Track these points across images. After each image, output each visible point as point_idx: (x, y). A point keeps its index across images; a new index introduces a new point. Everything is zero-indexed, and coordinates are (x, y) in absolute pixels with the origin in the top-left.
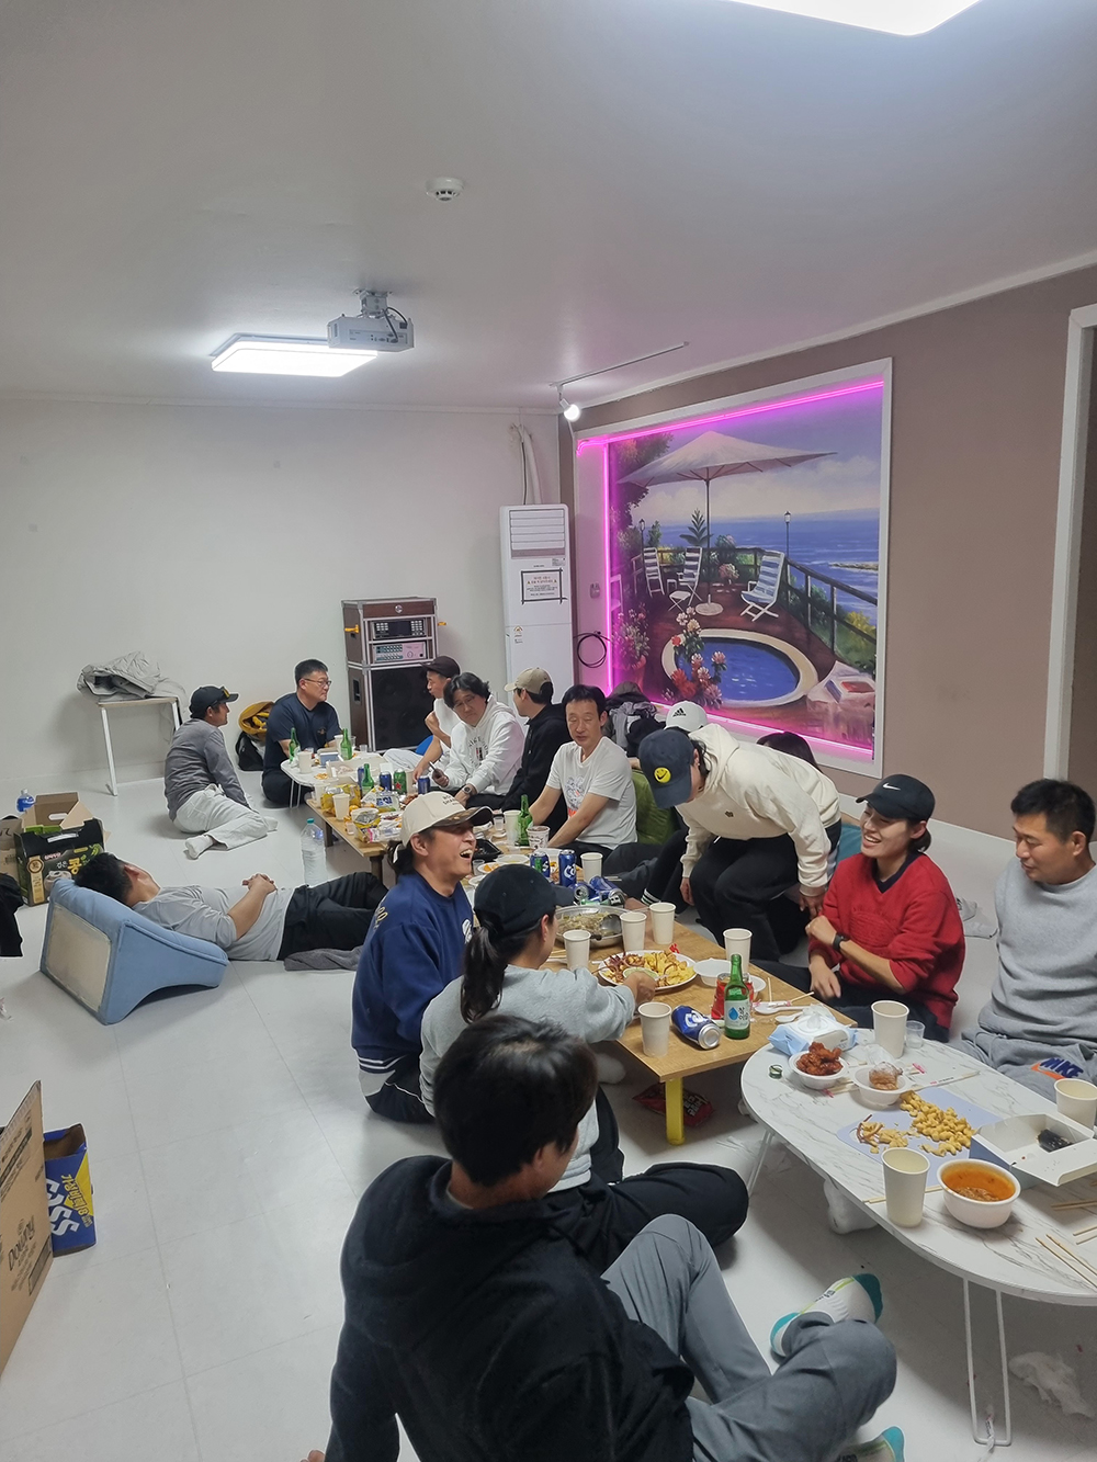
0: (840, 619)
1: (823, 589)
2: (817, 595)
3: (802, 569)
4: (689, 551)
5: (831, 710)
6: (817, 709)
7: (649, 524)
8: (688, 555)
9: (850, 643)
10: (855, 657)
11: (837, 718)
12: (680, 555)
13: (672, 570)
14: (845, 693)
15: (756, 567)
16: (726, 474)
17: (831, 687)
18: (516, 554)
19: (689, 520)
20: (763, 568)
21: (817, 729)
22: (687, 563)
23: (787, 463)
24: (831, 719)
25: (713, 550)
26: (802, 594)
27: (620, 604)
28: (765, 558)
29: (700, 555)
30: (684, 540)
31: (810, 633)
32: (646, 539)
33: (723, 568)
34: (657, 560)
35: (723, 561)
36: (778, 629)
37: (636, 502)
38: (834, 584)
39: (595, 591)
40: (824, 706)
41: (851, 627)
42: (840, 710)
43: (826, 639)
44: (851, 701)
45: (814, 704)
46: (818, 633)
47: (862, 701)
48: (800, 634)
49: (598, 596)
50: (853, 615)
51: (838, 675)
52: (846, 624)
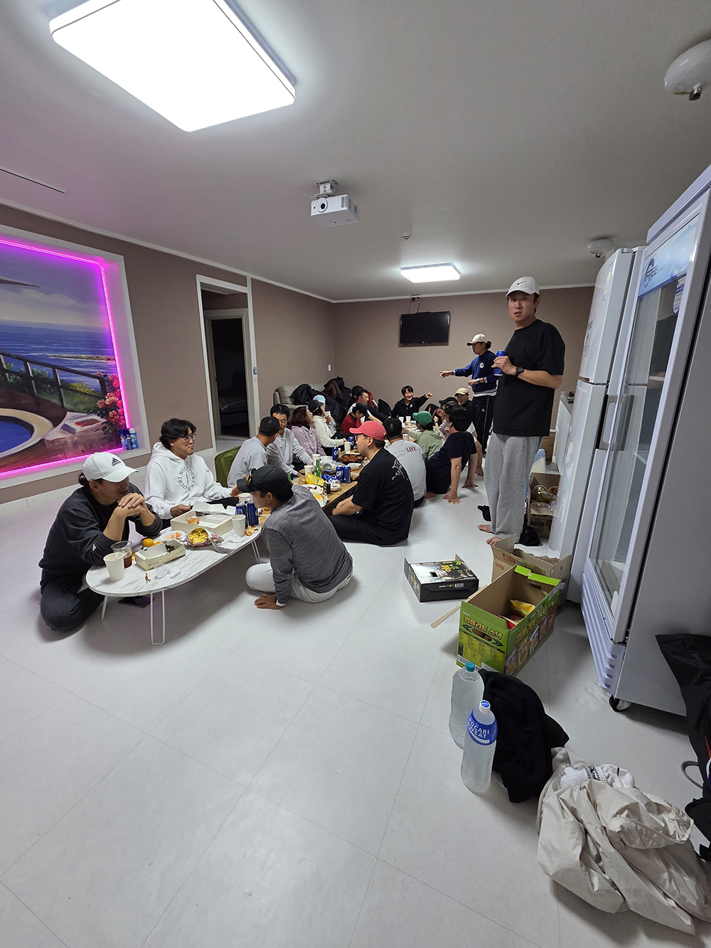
0: (66, 386)
1: (47, 372)
2: (39, 374)
3: (20, 360)
5: (69, 441)
6: (56, 444)
9: (77, 400)
10: (82, 407)
11: (75, 444)
14: (78, 429)
17: (66, 428)
21: (59, 456)
24: (71, 446)
26: (25, 375)
31: (39, 400)
38: (54, 367)
40: (63, 440)
41: (78, 392)
42: (76, 438)
43: (55, 401)
44: (86, 431)
45: (53, 441)
46: (48, 398)
47: (92, 430)
50: (76, 384)
51: (70, 419)
52: (72, 390)
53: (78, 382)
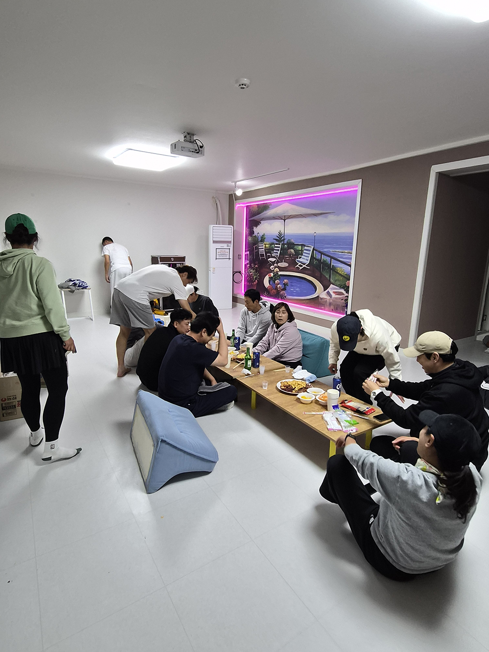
0: (334, 269)
1: (328, 259)
2: (325, 261)
3: (319, 252)
4: (276, 244)
5: (328, 301)
6: (323, 300)
7: (261, 234)
8: (276, 246)
9: (337, 278)
10: (338, 283)
11: (330, 304)
12: (273, 246)
13: (269, 251)
14: (334, 295)
15: (302, 250)
16: (292, 218)
17: (328, 293)
18: (214, 242)
19: (277, 233)
20: (304, 251)
21: (322, 307)
22: (275, 248)
23: (315, 215)
24: (328, 304)
25: (286, 244)
26: (319, 261)
27: (248, 262)
28: (305, 248)
29: (280, 246)
30: (275, 240)
31: (321, 274)
32: (260, 239)
33: (289, 250)
34: (264, 247)
35: (289, 248)
36: (309, 272)
37: (256, 226)
38: (332, 258)
39: (240, 257)
40: (325, 300)
41: (338, 273)
42: (331, 301)
43: (327, 277)
44: (336, 298)
45: (322, 299)
46: (325, 275)
47: (340, 298)
48: (317, 274)
49: (240, 258)
50: (338, 268)
51: (331, 289)
52: (336, 272)
53: (340, 267)
